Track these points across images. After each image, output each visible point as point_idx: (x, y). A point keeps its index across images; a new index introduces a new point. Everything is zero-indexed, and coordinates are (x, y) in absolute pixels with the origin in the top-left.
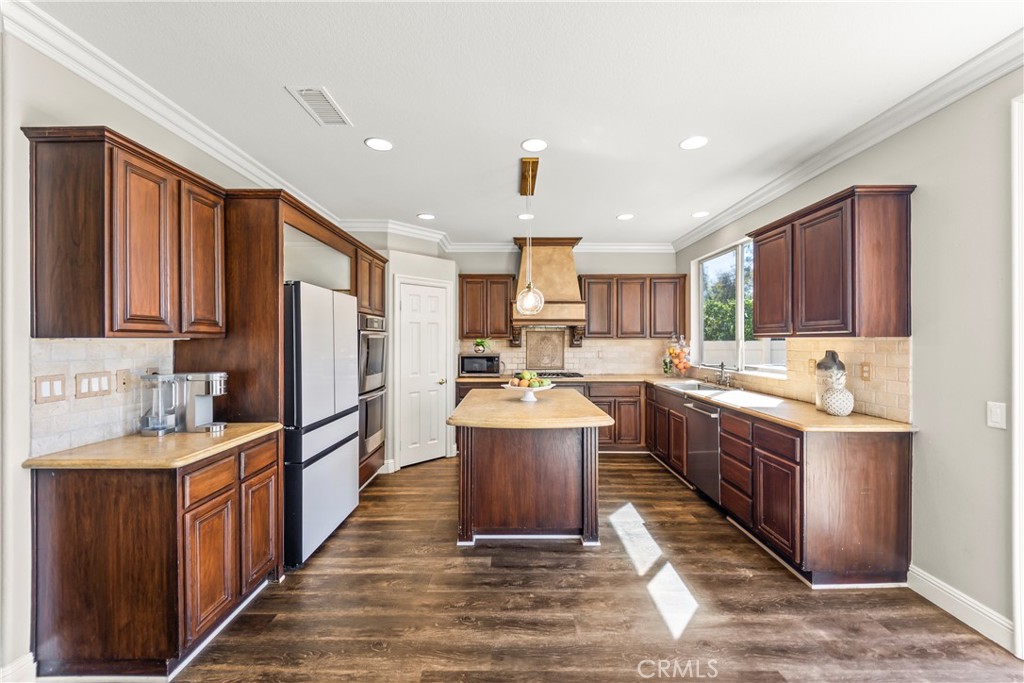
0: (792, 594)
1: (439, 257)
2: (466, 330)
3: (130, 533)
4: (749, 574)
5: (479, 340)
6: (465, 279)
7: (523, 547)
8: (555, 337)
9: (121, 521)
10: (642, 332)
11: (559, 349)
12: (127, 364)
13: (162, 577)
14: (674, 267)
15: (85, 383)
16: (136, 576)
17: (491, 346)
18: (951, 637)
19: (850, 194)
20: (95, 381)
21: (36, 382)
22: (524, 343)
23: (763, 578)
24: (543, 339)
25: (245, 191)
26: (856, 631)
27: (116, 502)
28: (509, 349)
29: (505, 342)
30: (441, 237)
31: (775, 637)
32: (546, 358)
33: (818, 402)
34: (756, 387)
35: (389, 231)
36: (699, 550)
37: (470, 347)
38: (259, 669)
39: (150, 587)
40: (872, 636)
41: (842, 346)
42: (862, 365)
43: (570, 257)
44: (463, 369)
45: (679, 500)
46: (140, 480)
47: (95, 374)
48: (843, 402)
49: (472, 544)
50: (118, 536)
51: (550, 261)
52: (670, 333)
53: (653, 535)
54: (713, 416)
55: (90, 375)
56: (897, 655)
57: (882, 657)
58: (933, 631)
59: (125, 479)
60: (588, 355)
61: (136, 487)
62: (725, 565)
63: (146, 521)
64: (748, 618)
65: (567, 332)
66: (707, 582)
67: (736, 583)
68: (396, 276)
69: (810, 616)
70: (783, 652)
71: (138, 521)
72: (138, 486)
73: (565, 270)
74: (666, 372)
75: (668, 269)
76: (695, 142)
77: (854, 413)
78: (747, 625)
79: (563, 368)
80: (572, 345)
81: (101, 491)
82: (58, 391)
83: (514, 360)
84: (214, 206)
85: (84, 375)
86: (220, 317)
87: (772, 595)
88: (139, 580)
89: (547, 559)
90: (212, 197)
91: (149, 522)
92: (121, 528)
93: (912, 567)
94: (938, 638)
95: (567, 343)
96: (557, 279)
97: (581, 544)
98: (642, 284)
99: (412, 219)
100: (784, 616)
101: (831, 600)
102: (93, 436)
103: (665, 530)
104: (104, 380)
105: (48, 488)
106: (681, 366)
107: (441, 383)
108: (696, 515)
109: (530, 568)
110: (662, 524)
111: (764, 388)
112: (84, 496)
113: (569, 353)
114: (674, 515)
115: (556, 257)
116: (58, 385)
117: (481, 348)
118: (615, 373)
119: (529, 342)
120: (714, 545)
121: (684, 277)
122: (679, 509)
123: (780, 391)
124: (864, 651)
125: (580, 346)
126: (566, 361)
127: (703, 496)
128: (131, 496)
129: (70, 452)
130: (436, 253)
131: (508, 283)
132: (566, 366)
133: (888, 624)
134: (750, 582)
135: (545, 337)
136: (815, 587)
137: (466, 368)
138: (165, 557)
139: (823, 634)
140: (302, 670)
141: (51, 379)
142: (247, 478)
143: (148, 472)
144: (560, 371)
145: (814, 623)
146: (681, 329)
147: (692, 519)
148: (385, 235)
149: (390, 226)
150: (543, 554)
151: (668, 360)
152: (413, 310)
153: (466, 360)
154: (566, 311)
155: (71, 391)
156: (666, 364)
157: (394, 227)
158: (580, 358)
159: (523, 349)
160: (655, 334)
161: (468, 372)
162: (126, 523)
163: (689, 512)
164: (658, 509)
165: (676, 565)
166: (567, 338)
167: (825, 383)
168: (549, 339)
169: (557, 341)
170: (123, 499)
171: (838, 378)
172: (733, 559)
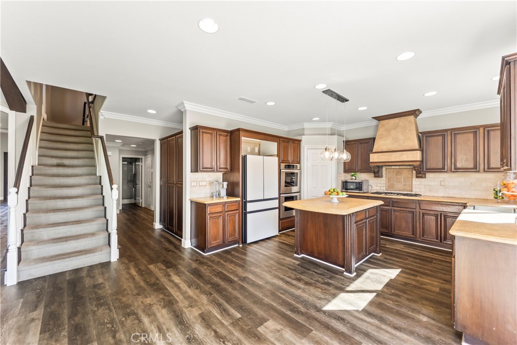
1: (331, 135)
2: (347, 168)
5: (353, 174)
12: (210, 179)
15: (201, 183)
17: (361, 177)
20: (203, 183)
21: (191, 182)
22: (385, 175)
24: (397, 173)
28: (374, 178)
29: (372, 175)
30: (331, 125)
35: (305, 127)
37: (348, 177)
38: (219, 260)
44: (343, 188)
47: (203, 181)
55: (202, 181)
74: (496, 198)
79: (411, 191)
80: (418, 177)
82: (195, 184)
83: (378, 185)
84: (227, 136)
85: (201, 181)
86: (229, 167)
90: (226, 134)
95: (414, 175)
99: (311, 121)
102: (203, 196)
104: (205, 183)
105: (194, 205)
113: (416, 181)
116: (195, 183)
117: (354, 177)
118: (456, 196)
126: (414, 186)
129: (198, 198)
130: (330, 133)
131: (370, 142)
137: (346, 187)
140: (225, 264)
141: (194, 182)
142: (227, 211)
148: (303, 129)
149: (305, 125)
151: (499, 189)
153: (346, 184)
154: (405, 156)
155: (198, 185)
157: (306, 125)
159: (384, 178)
160: (489, 169)
161: (347, 189)
168: (401, 173)
169: (407, 175)
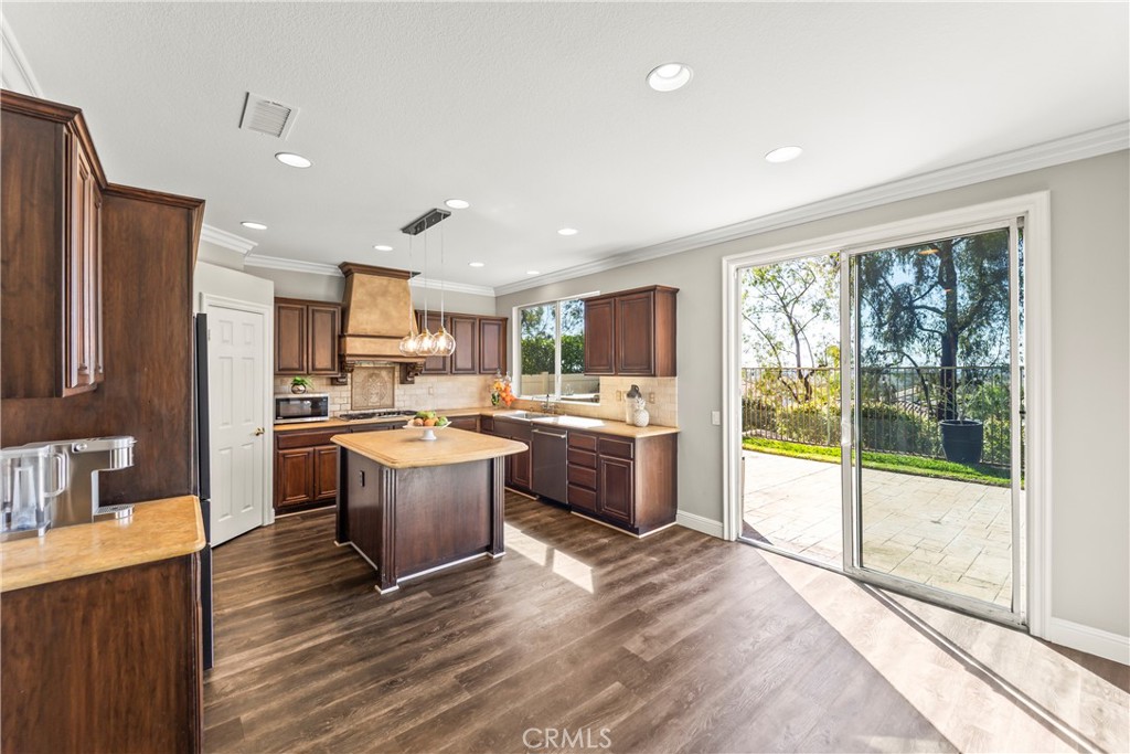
0: (632, 544)
3: (113, 655)
4: (606, 541)
5: (299, 378)
6: (281, 304)
7: (446, 576)
8: (384, 373)
9: (95, 644)
10: (473, 368)
11: (389, 386)
13: (168, 694)
14: (494, 310)
16: (123, 709)
18: (703, 540)
19: (654, 289)
22: (349, 380)
23: (614, 541)
24: (371, 376)
25: (144, 191)
26: (669, 551)
27: (86, 621)
28: (331, 387)
31: (639, 568)
32: (374, 396)
33: (628, 420)
34: (576, 412)
36: (570, 537)
37: (287, 387)
39: (148, 714)
40: (676, 551)
41: (639, 381)
42: (650, 394)
43: (406, 290)
44: (278, 414)
45: (533, 509)
46: (131, 580)
48: (644, 418)
49: (397, 587)
50: (89, 665)
51: (385, 293)
52: (496, 369)
53: (535, 537)
54: (563, 436)
56: (689, 556)
57: (685, 559)
58: (696, 541)
59: (103, 586)
60: (418, 392)
61: (123, 592)
62: (591, 541)
63: (141, 631)
64: (622, 563)
65: (397, 368)
66: (586, 554)
67: (602, 548)
68: (205, 295)
69: (647, 552)
70: (647, 573)
71: (127, 635)
72: (127, 589)
73: (402, 304)
74: (495, 404)
75: (488, 310)
76: (567, 232)
77: (650, 425)
78: (624, 566)
79: (393, 406)
80: (402, 382)
81: (54, 612)
87: (624, 548)
88: (128, 711)
89: (472, 577)
91: (147, 632)
92: (95, 653)
93: (678, 511)
94: (698, 543)
95: (397, 380)
96: (394, 313)
97: (491, 558)
98: (473, 325)
99: (235, 227)
100: (635, 557)
101: (651, 541)
103: (539, 531)
106: (508, 399)
107: (258, 434)
108: (552, 516)
109: (468, 586)
110: (535, 528)
111: (582, 413)
112: (16, 628)
113: (400, 390)
114: (538, 520)
115: (391, 289)
117: (301, 388)
119: (354, 379)
120: (577, 531)
121: (506, 320)
122: (538, 515)
123: (596, 415)
124: (677, 559)
125: (412, 382)
126: (396, 398)
127: (547, 501)
128: (113, 605)
132: (396, 404)
133: (678, 543)
134: (609, 545)
135: (373, 373)
136: (640, 537)
137: (282, 412)
138: (173, 668)
139: (654, 559)
143: (145, 568)
144: (389, 410)
145: (650, 554)
146: (504, 368)
147: (550, 519)
150: (468, 574)
151: (496, 394)
152: (225, 341)
153: (281, 403)
156: (494, 397)
158: (411, 395)
159: (349, 387)
160: (484, 371)
161: (285, 418)
162: (103, 643)
163: (546, 515)
164: (524, 519)
165: (561, 549)
166: (397, 374)
167: (633, 406)
168: (378, 376)
169: (386, 379)
170: (99, 615)
171: (641, 403)
172: (593, 536)
